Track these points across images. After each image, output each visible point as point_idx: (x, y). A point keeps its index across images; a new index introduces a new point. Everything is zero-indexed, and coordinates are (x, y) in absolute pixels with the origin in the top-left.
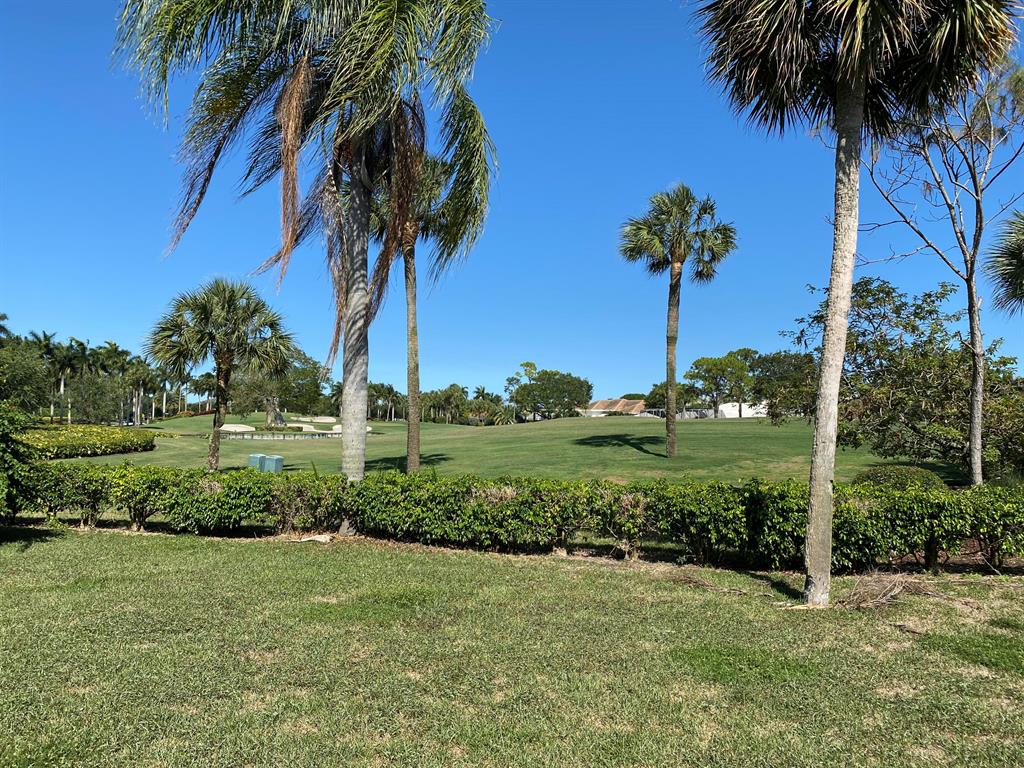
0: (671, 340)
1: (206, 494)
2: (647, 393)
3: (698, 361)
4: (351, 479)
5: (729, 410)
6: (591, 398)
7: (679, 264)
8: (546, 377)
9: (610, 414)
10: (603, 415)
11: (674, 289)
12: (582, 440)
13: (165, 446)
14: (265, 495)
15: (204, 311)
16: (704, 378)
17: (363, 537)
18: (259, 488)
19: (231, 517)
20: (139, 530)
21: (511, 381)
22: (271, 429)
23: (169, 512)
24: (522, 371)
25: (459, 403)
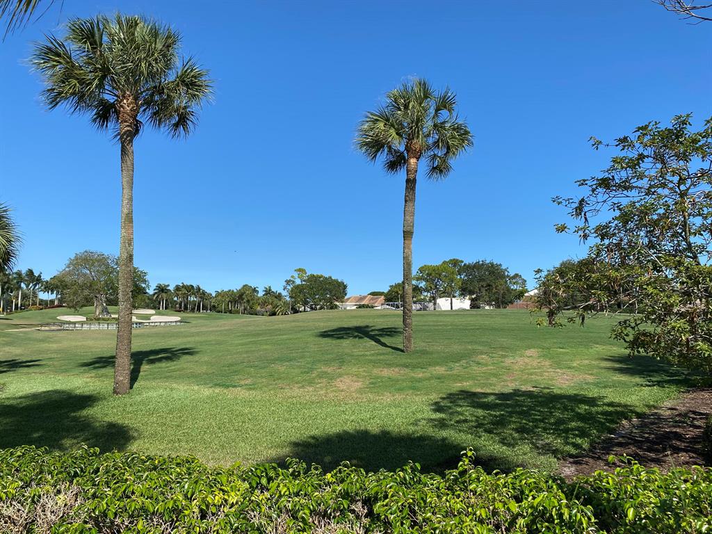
0: (407, 235)
2: (386, 291)
3: (422, 267)
5: (443, 304)
6: (346, 294)
7: (415, 161)
8: (313, 279)
9: (360, 307)
10: (354, 308)
11: (411, 183)
16: (427, 281)
21: (288, 282)
22: (99, 319)
24: (296, 275)
25: (249, 298)
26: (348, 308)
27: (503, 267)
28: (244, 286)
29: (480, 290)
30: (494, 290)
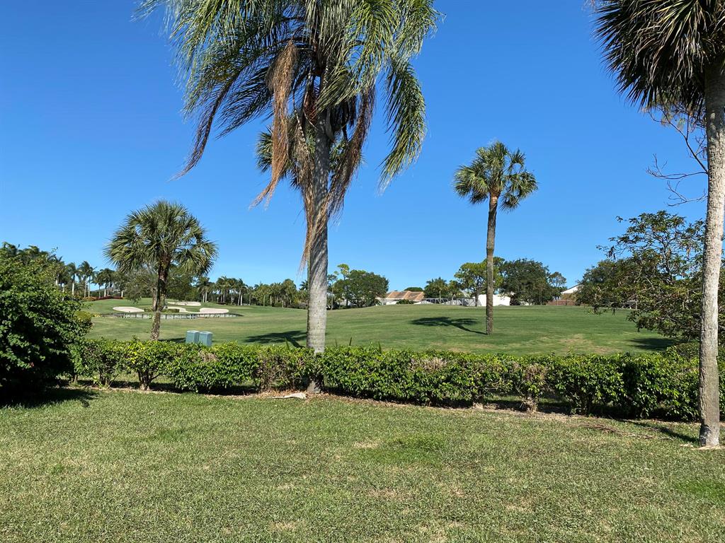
1: (205, 363)
2: (424, 287)
3: (465, 265)
4: (317, 351)
6: (387, 290)
7: (496, 198)
8: (356, 275)
9: (400, 302)
10: (395, 303)
11: (492, 215)
12: (415, 321)
13: (100, 324)
14: (253, 363)
15: (151, 225)
16: (468, 277)
17: (327, 394)
18: (249, 358)
19: (226, 380)
20: (146, 389)
23: (175, 376)
24: (339, 270)
25: (292, 293)
26: (388, 303)
27: (544, 266)
28: (286, 280)
29: (520, 287)
30: (534, 288)
